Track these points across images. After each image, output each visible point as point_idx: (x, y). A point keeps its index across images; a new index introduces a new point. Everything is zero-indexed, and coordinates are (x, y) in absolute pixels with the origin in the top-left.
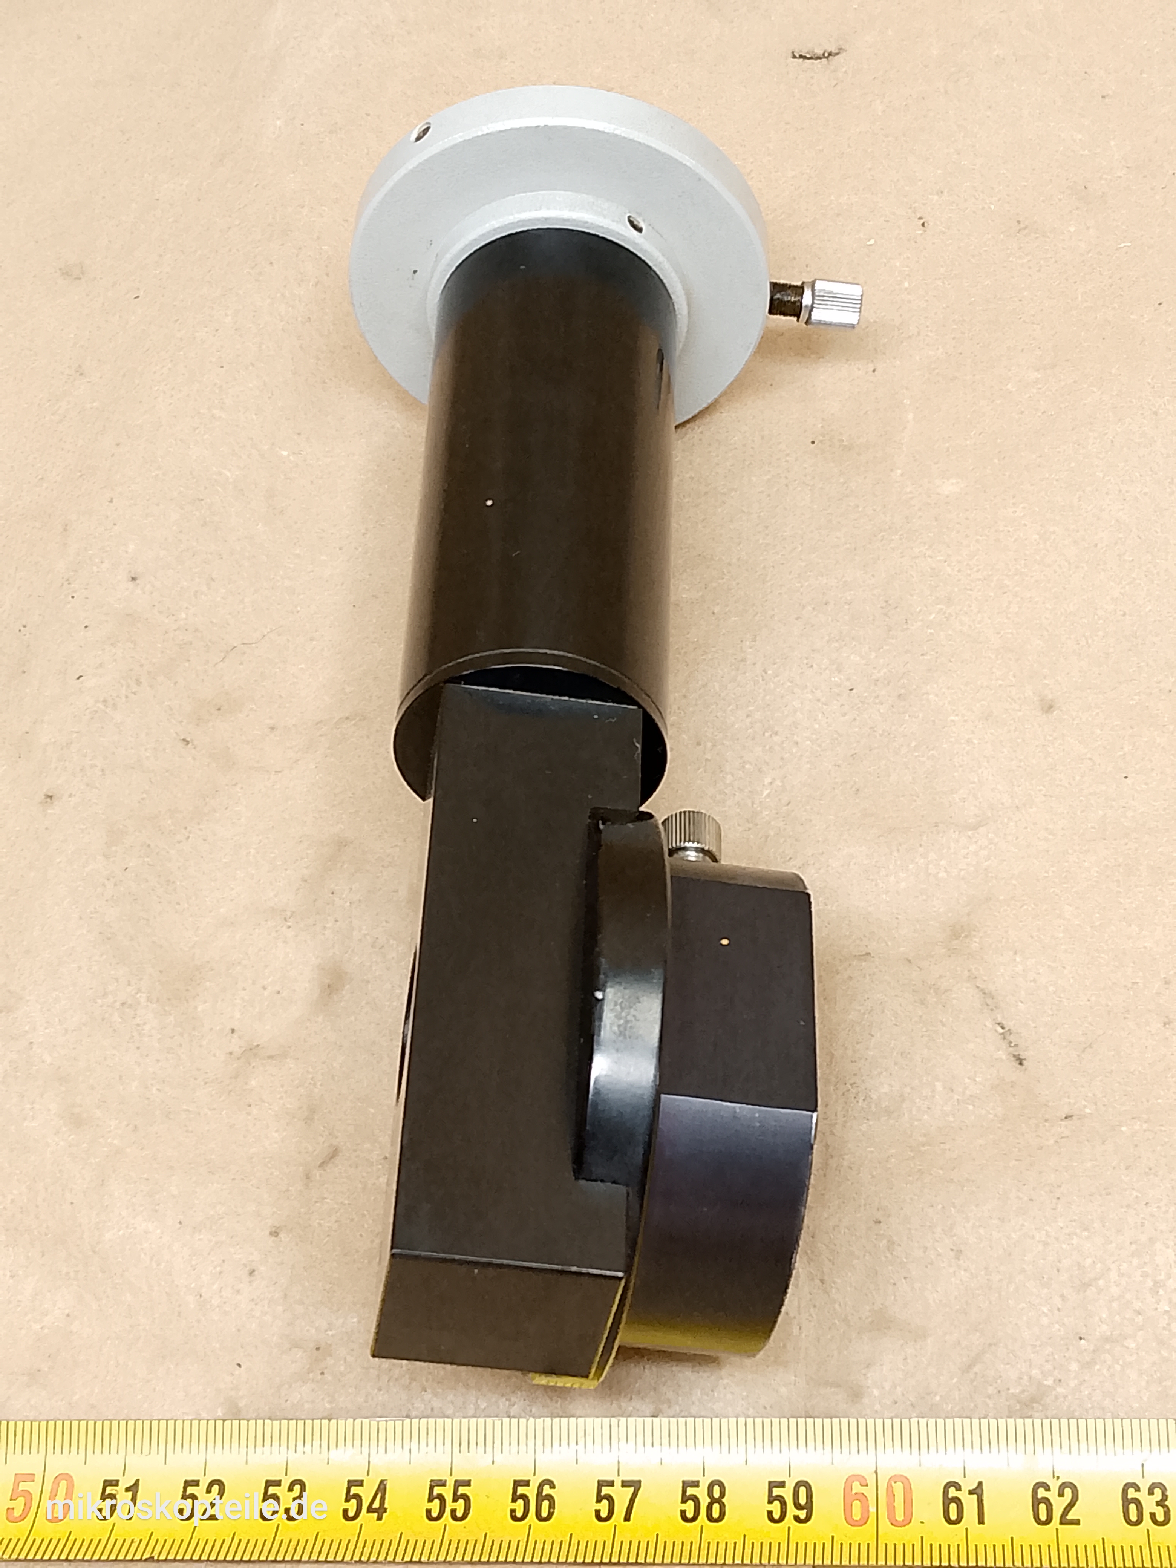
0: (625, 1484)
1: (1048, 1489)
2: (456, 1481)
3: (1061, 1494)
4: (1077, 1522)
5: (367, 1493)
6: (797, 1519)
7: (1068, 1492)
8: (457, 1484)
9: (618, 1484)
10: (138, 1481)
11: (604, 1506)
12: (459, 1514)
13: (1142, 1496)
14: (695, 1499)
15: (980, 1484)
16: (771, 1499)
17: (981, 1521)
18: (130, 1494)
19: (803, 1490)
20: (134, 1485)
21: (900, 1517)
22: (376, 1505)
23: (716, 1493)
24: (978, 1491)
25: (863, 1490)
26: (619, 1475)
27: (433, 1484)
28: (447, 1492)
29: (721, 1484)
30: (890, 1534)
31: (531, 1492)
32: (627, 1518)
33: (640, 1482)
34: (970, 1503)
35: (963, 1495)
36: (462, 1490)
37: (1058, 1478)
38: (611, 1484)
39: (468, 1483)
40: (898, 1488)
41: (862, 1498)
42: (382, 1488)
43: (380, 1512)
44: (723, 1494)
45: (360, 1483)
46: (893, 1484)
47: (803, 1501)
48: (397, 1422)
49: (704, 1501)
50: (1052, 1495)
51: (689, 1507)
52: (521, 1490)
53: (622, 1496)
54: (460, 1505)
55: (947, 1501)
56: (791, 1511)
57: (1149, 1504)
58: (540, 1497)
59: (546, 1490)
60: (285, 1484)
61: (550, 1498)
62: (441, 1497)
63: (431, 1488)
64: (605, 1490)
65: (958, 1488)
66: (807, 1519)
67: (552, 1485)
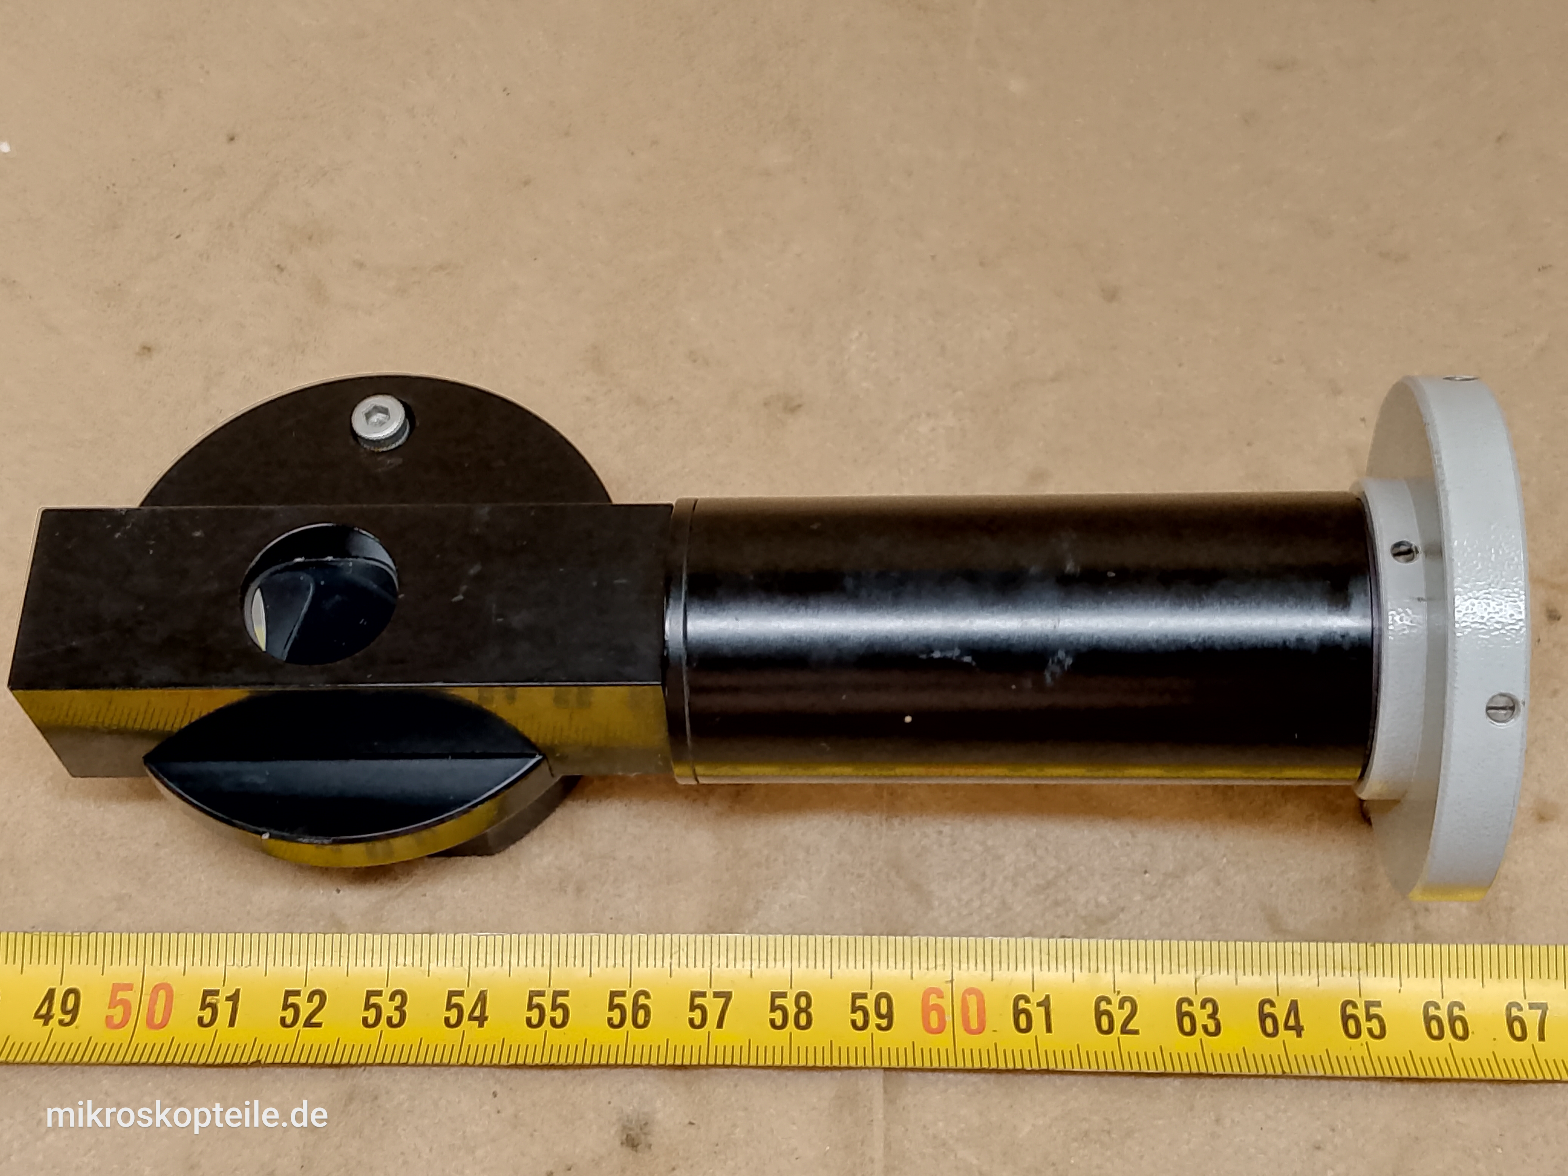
0: (717, 995)
1: (1109, 1002)
2: (554, 992)
3: (1121, 1007)
4: (1136, 1032)
5: (467, 1003)
6: (879, 1027)
7: (1128, 1006)
8: (555, 994)
9: (710, 995)
10: (238, 991)
11: (697, 1015)
12: (559, 1021)
13: (1196, 1010)
14: (783, 1009)
15: (1047, 997)
16: (855, 1009)
17: (1049, 1029)
18: (231, 1003)
19: (884, 1002)
20: (234, 994)
21: (974, 1025)
22: (477, 1013)
23: (803, 1002)
24: (1045, 1004)
25: (939, 1001)
26: (710, 987)
27: (533, 994)
28: (546, 1002)
29: (807, 995)
30: (965, 1041)
31: (627, 1002)
32: (720, 1025)
33: (730, 993)
34: (1039, 1015)
35: (1031, 1007)
36: (560, 1000)
37: (1119, 992)
38: (703, 994)
39: (565, 994)
40: (972, 1000)
41: (939, 1009)
42: (482, 998)
43: (482, 1020)
44: (809, 1004)
45: (460, 993)
46: (968, 997)
47: (884, 1010)
48: (497, 937)
49: (792, 1010)
50: (1113, 1008)
51: (778, 1016)
52: (617, 1000)
53: (714, 1006)
54: (559, 1015)
55: (1018, 1012)
56: (874, 1020)
57: (1202, 1017)
58: (636, 1007)
59: (642, 1000)
60: (387, 994)
61: (645, 1007)
62: (540, 1007)
63: (531, 999)
64: (698, 1001)
65: (1027, 1001)
66: (889, 1027)
67: (647, 995)
